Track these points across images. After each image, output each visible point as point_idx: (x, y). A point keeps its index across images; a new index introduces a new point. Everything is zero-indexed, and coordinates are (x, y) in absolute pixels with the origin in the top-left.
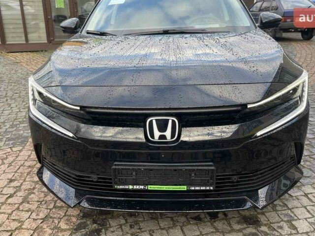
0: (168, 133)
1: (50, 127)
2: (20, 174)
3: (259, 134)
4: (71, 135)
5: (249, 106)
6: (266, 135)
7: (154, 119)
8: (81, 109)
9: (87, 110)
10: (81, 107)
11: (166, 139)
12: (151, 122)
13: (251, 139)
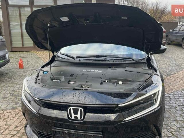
0: (78, 116)
1: (28, 106)
2: (21, 124)
3: (126, 119)
4: (35, 111)
5: (119, 105)
6: (131, 120)
7: (72, 108)
8: (39, 100)
9: (42, 100)
10: (39, 99)
11: (78, 118)
12: (70, 109)
13: (121, 122)
